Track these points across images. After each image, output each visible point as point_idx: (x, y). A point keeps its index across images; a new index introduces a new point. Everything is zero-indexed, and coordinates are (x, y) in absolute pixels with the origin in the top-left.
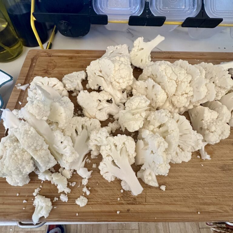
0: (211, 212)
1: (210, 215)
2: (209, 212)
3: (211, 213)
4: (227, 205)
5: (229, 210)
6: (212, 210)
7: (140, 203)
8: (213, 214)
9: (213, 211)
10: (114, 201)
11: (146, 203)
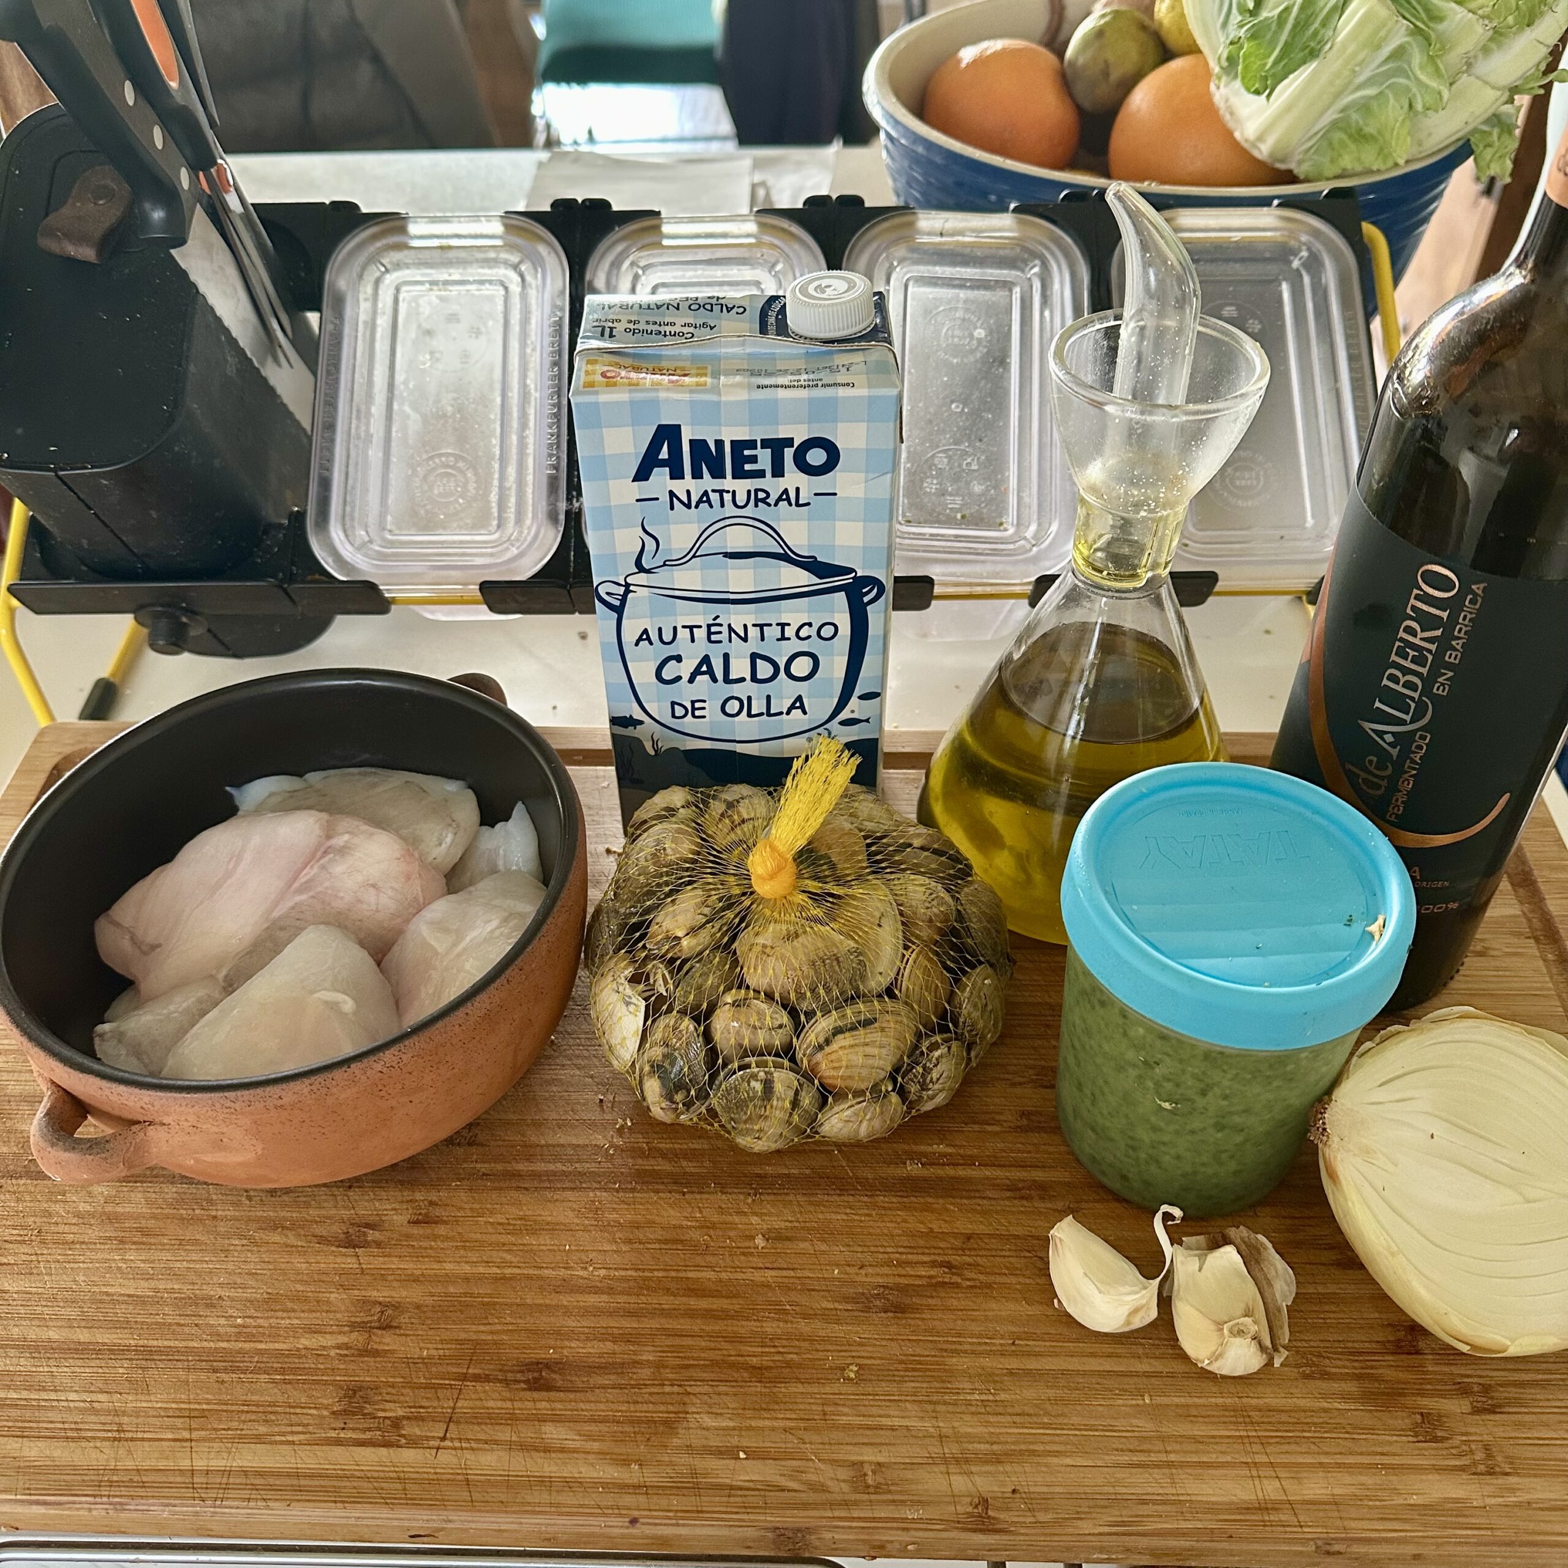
0: (741, 1489)
1: (732, 1499)
2: (732, 1488)
3: (740, 1493)
4: (833, 1462)
5: (829, 1483)
6: (752, 1481)
7: (414, 1443)
8: (746, 1496)
9: (751, 1485)
10: (300, 1429)
11: (448, 1443)
